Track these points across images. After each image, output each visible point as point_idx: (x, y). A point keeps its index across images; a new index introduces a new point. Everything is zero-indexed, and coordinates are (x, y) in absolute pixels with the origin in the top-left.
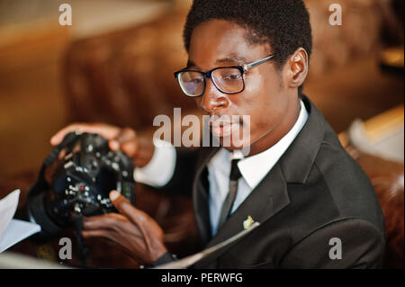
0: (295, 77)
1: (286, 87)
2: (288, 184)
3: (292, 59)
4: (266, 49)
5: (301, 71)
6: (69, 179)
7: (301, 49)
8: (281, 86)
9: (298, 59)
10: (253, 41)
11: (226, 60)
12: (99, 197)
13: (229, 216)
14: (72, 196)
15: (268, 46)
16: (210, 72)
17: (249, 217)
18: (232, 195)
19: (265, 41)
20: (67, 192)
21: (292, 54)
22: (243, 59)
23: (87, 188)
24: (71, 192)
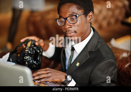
0: (90, 20)
1: (88, 22)
2: (89, 52)
3: (89, 14)
4: (82, 11)
5: (92, 18)
6: (26, 54)
7: (92, 12)
8: (87, 22)
9: (91, 14)
10: (79, 9)
11: (72, 14)
12: (33, 61)
13: (71, 64)
14: (26, 59)
15: (83, 10)
16: (67, 18)
17: (78, 63)
18: (72, 55)
19: (82, 9)
20: (25, 58)
21: (89, 13)
22: (76, 14)
23: (31, 58)
24: (26, 58)
